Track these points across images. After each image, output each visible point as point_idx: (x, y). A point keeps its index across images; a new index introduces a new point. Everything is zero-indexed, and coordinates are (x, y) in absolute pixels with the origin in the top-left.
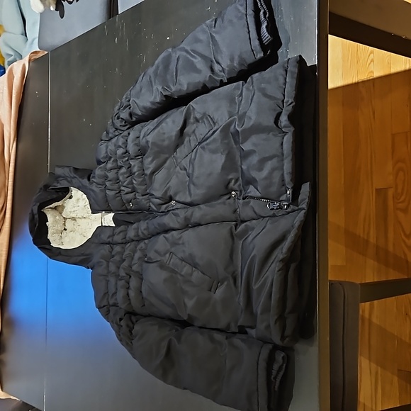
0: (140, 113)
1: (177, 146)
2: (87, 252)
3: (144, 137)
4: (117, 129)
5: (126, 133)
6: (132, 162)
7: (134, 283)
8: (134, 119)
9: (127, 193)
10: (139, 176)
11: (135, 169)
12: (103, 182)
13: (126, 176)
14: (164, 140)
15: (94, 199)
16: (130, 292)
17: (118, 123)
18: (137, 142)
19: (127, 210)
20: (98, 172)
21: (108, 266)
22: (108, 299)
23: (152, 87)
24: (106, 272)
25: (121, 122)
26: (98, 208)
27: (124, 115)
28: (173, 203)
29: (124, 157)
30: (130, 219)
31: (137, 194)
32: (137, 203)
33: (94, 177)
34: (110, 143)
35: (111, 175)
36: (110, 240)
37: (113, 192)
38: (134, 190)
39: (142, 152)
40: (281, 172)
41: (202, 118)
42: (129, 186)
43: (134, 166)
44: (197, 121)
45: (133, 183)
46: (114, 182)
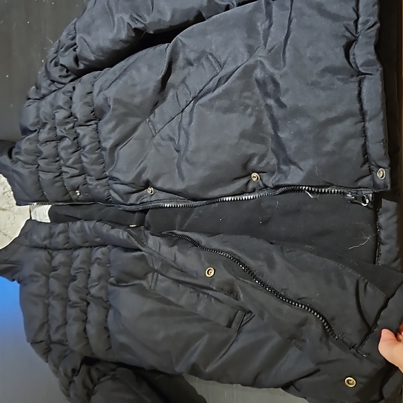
0: (92, 58)
1: (156, 105)
2: (14, 258)
3: (100, 91)
4: (53, 82)
5: (69, 87)
6: (81, 131)
7: (94, 313)
8: (82, 66)
9: (72, 177)
10: (92, 151)
11: (86, 141)
12: (34, 161)
13: (71, 151)
14: (133, 96)
15: (18, 184)
16: (88, 327)
17: (56, 73)
18: (88, 99)
19: (71, 200)
20: (25, 145)
21: (47, 283)
22: (48, 331)
23: (113, 16)
24: (44, 291)
25: (61, 70)
26: (27, 198)
27: (67, 59)
28: (150, 190)
29: (68, 123)
30: (77, 212)
31: (88, 178)
32: (89, 191)
33: (17, 153)
34: (43, 102)
35: (47, 149)
36: (46, 242)
37: (51, 176)
38: (83, 172)
39: (97, 115)
40: (361, 141)
41: (198, 59)
42: (76, 166)
43: (84, 136)
44: (190, 63)
45: (81, 162)
46: (51, 160)
